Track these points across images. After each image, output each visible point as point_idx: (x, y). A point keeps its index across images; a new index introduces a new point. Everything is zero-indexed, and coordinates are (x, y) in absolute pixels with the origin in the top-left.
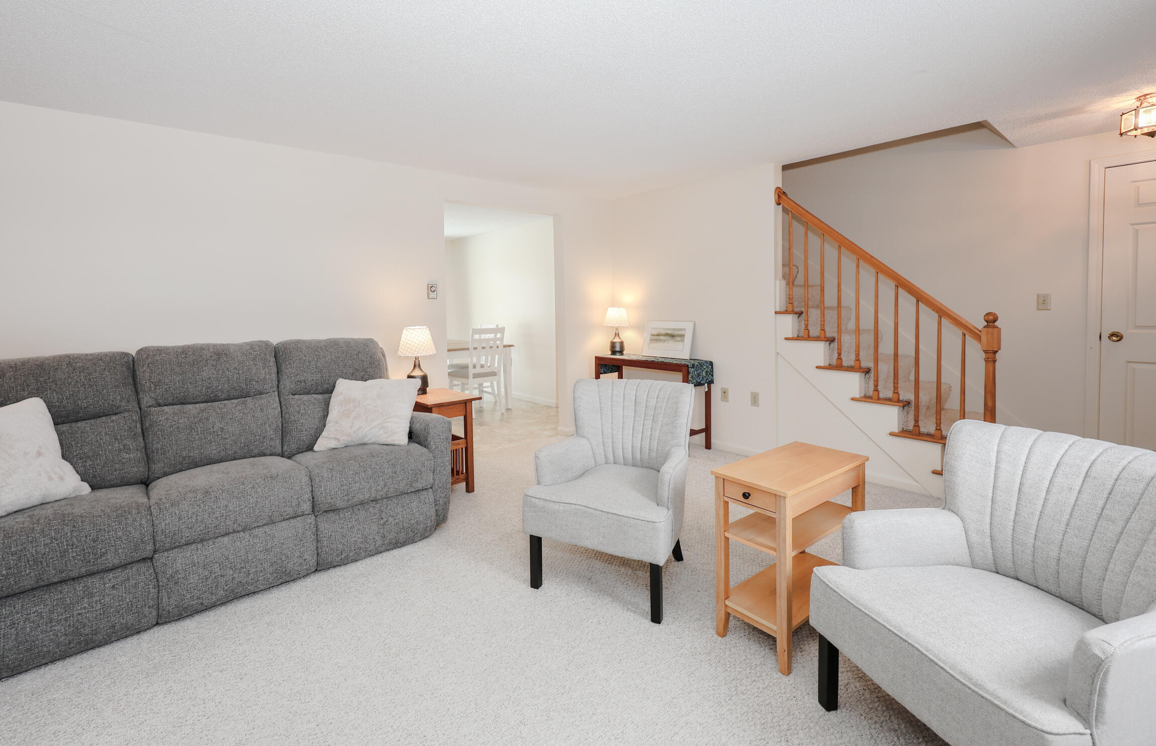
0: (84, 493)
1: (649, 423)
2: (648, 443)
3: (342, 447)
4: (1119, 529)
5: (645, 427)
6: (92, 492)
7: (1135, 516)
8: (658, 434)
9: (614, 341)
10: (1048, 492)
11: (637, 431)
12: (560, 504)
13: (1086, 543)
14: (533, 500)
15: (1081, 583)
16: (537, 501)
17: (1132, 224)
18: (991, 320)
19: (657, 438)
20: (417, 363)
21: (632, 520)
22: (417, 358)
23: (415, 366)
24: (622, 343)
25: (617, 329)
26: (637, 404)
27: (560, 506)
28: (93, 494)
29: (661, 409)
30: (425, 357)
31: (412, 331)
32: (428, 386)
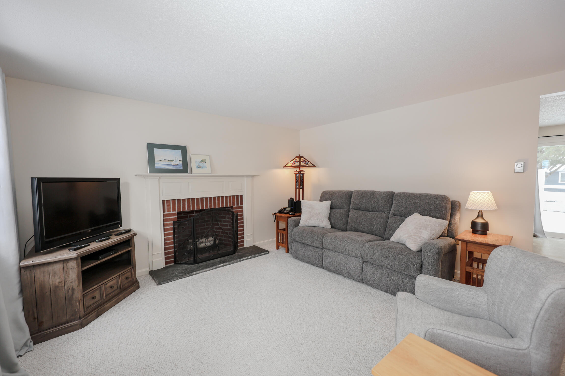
0: (329, 228)
3: (397, 242)
6: (331, 228)
20: (480, 214)
22: (480, 211)
23: (478, 216)
28: (331, 229)
30: (487, 211)
31: (478, 194)
32: (488, 230)
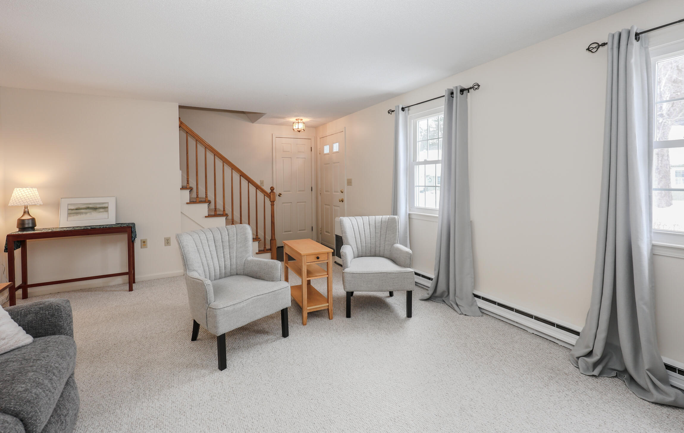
1: (227, 251)
2: (229, 262)
4: (380, 234)
5: (225, 253)
7: (382, 230)
8: (235, 255)
9: (23, 218)
10: (364, 231)
11: (221, 257)
12: (243, 302)
13: (375, 240)
14: (226, 309)
15: (375, 250)
16: (229, 308)
17: (282, 158)
18: (272, 189)
19: (235, 257)
21: (280, 290)
24: (33, 220)
25: (26, 207)
26: (216, 242)
27: (244, 303)
29: (234, 240)
